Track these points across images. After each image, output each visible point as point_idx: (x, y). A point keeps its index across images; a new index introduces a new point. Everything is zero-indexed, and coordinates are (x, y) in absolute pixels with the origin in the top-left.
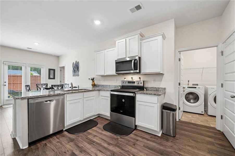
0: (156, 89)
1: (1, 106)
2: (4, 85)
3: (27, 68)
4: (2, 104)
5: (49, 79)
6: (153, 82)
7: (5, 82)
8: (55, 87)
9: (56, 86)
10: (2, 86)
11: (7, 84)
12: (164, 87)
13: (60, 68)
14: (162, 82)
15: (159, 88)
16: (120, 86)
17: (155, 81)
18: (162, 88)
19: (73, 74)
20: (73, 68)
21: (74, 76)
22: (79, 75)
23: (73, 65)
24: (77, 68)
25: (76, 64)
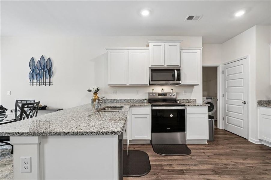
0: (188, 101)
6: (184, 94)
12: (195, 98)
14: (193, 93)
15: (190, 100)
16: (146, 99)
17: (185, 92)
18: (193, 99)
19: (32, 81)
20: (32, 68)
21: (35, 85)
22: (51, 83)
23: (31, 64)
24: (46, 69)
25: (44, 63)
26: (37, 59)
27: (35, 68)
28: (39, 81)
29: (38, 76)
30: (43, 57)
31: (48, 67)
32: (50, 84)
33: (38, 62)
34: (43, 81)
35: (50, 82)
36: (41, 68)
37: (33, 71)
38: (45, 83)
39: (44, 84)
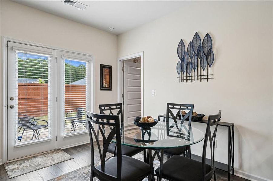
1: (3, 166)
2: (9, 106)
3: (59, 59)
4: (5, 160)
5: (101, 90)
7: (12, 99)
8: (173, 108)
9: (175, 107)
10: (4, 108)
11: (15, 103)
13: (121, 63)
19: (180, 76)
20: (180, 56)
21: (185, 81)
22: (211, 76)
23: (180, 50)
24: (202, 54)
25: (199, 43)
26: (188, 40)
27: (185, 54)
28: (190, 75)
29: (190, 66)
30: (197, 35)
31: (206, 49)
32: (209, 77)
33: (190, 45)
34: (196, 75)
35: (209, 74)
36: (194, 53)
37: (182, 60)
38: (199, 77)
39: (198, 79)
